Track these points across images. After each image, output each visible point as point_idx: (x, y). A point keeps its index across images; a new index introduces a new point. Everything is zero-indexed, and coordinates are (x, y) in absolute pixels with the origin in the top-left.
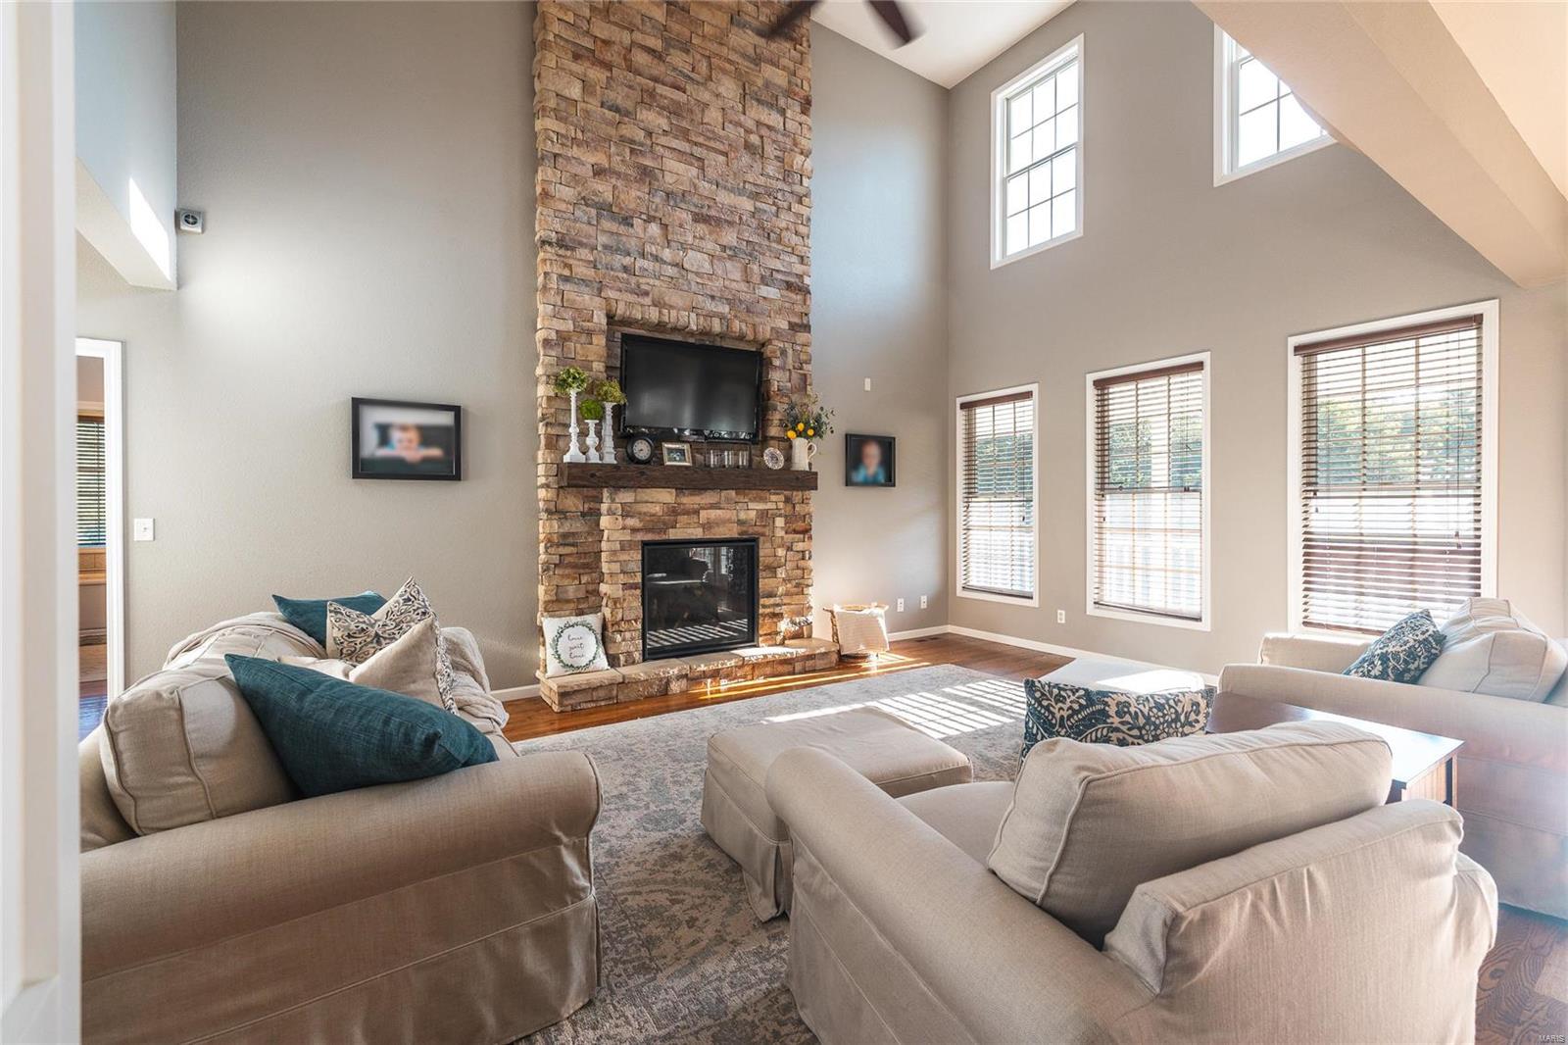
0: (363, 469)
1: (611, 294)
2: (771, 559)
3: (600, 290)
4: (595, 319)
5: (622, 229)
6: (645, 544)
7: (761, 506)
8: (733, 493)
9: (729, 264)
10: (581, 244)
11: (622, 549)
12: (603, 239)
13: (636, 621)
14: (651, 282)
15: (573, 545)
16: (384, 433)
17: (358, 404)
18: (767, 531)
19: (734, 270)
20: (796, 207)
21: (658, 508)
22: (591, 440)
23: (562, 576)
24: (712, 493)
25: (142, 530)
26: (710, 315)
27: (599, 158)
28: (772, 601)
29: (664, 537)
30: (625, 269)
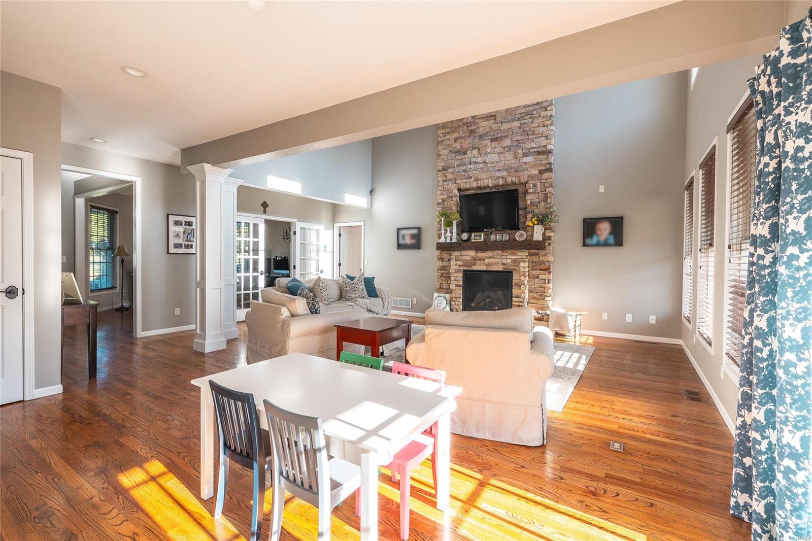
0: (400, 246)
1: (458, 181)
2: (518, 281)
3: (455, 181)
4: (453, 192)
5: (463, 157)
6: (464, 271)
7: (514, 257)
8: (500, 252)
9: (507, 154)
10: (450, 167)
11: (455, 272)
12: (457, 163)
13: (459, 298)
14: (473, 172)
15: (445, 270)
16: (404, 236)
17: (398, 230)
18: (517, 268)
19: (509, 156)
20: (543, 114)
21: (468, 258)
22: (449, 234)
23: (442, 280)
24: (490, 252)
25: (366, 263)
26: (498, 178)
27: (456, 135)
28: (518, 299)
29: (472, 269)
30: (464, 171)
